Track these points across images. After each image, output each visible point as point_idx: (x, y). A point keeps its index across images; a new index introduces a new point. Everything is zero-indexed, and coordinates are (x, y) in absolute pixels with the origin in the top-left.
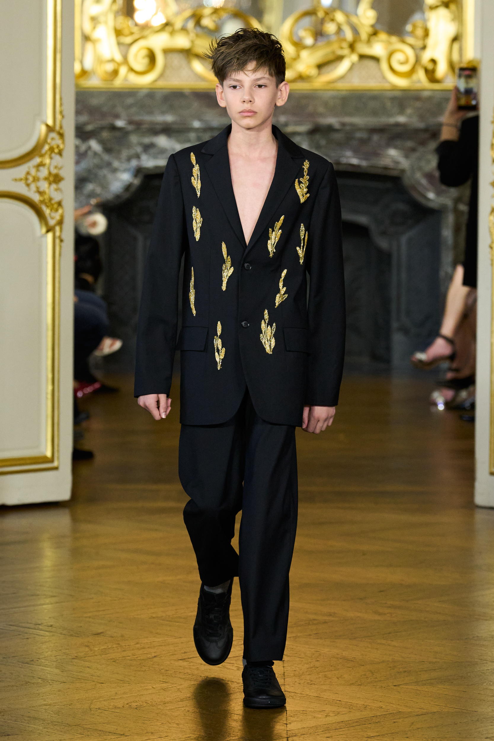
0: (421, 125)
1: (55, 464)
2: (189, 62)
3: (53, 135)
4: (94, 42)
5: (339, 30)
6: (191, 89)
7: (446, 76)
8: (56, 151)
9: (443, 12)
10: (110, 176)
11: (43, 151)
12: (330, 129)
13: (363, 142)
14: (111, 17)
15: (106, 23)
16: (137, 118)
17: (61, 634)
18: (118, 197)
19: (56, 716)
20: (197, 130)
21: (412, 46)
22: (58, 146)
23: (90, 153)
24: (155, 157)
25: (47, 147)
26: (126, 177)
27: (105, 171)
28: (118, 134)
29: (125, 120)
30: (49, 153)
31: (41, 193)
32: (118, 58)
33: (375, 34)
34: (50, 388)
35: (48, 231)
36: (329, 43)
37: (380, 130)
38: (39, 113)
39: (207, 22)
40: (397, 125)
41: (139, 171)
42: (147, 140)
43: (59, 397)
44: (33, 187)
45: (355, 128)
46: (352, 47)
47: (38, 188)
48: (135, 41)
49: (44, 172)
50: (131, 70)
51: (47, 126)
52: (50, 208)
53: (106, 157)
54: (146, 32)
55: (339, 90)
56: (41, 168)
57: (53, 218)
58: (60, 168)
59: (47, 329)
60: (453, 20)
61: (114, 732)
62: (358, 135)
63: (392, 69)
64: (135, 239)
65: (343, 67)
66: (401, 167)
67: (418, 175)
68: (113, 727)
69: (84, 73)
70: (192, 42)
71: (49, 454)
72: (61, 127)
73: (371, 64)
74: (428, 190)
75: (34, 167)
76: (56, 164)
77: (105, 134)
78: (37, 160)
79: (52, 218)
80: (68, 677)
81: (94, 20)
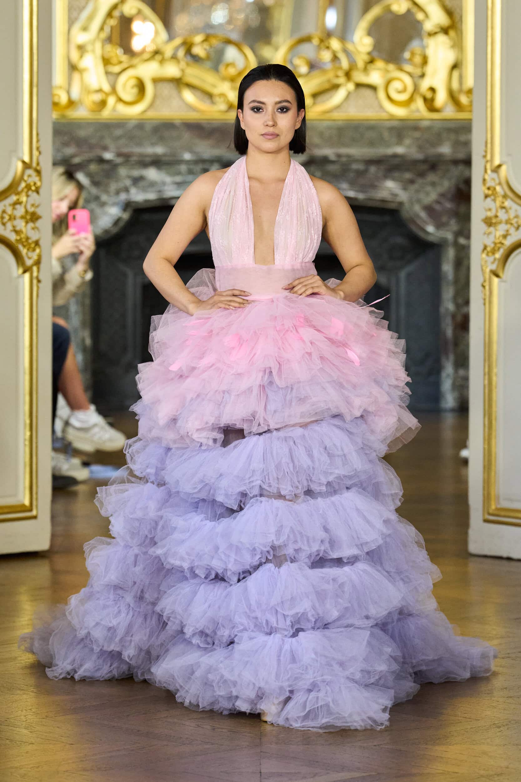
0: (420, 156)
1: (34, 513)
2: (180, 92)
3: (29, 172)
4: (81, 71)
5: (335, 58)
6: (181, 119)
7: (446, 104)
8: (33, 188)
9: (442, 38)
10: (99, 211)
11: (20, 189)
12: (325, 160)
13: (360, 174)
14: (98, 46)
15: (93, 51)
16: (125, 150)
17: (32, 692)
18: (106, 231)
20: (187, 162)
21: (410, 74)
22: (35, 184)
24: (144, 190)
25: (23, 185)
26: (114, 212)
28: (106, 166)
29: (113, 152)
30: (25, 190)
31: (17, 232)
32: (106, 87)
33: (372, 61)
34: (28, 434)
35: (25, 272)
36: (324, 71)
37: (377, 161)
38: (15, 149)
39: (198, 50)
40: (395, 156)
41: (127, 205)
42: (136, 173)
44: (9, 226)
45: (351, 159)
46: (348, 75)
47: (14, 227)
48: (124, 70)
49: (20, 211)
50: (120, 100)
51: (24, 162)
52: (27, 247)
53: (94, 191)
54: (135, 61)
55: (334, 120)
56: (18, 206)
58: (38, 206)
59: (24, 373)
60: (453, 47)
62: (355, 166)
63: (389, 98)
64: (125, 275)
65: (339, 96)
66: (399, 199)
67: (417, 208)
69: (71, 103)
70: (183, 71)
71: (27, 502)
72: (38, 164)
73: (368, 93)
74: (427, 224)
75: (10, 205)
76: (32, 202)
77: (93, 167)
78: (14, 198)
79: (30, 258)
80: (38, 737)
81: (81, 48)
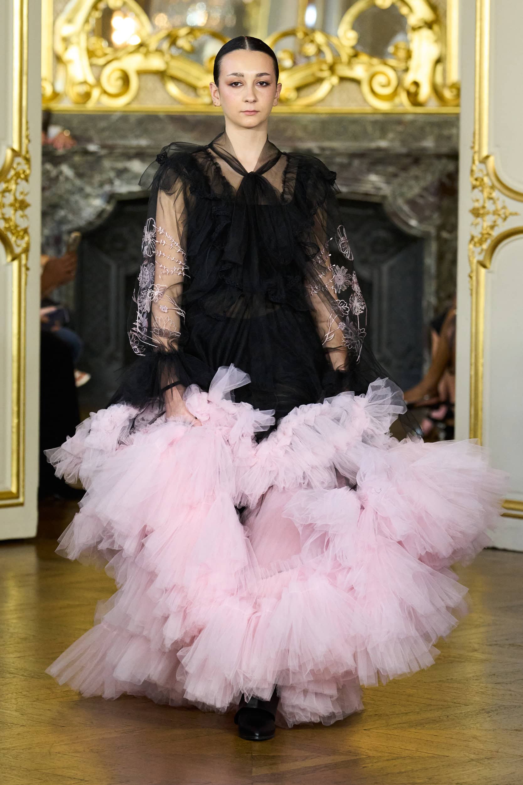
0: (404, 150)
1: (21, 500)
2: (164, 85)
3: (19, 160)
4: (65, 63)
5: (320, 51)
6: (166, 112)
7: (429, 99)
8: (22, 176)
9: (426, 33)
10: (82, 202)
11: (9, 177)
13: (343, 167)
14: (83, 38)
16: (110, 142)
17: (23, 675)
18: (90, 223)
19: (14, 760)
21: (394, 68)
22: (24, 172)
23: (62, 178)
24: (129, 182)
25: (12, 173)
26: (98, 203)
27: (77, 197)
28: (89, 158)
29: (98, 145)
30: (15, 178)
31: (6, 220)
32: (91, 80)
33: (356, 55)
34: (15, 421)
35: (13, 259)
36: (309, 65)
37: (361, 155)
38: (5, 137)
39: (183, 43)
40: (379, 149)
41: (111, 197)
42: (120, 165)
43: (24, 431)
45: (335, 153)
46: (332, 69)
47: (3, 214)
48: (108, 62)
49: (9, 199)
50: (105, 92)
51: (13, 150)
52: (16, 235)
53: (78, 182)
54: (120, 54)
55: (318, 114)
56: (7, 194)
57: (19, 246)
58: (26, 194)
59: (12, 361)
60: (436, 41)
61: (74, 777)
62: (338, 160)
63: (373, 92)
64: (108, 267)
65: (323, 90)
66: (382, 193)
67: (400, 202)
68: (73, 771)
69: (56, 95)
70: (167, 63)
71: (14, 489)
72: (27, 152)
73: (352, 86)
74: (411, 218)
76: (22, 190)
77: (77, 159)
80: (28, 720)
81: (66, 40)
